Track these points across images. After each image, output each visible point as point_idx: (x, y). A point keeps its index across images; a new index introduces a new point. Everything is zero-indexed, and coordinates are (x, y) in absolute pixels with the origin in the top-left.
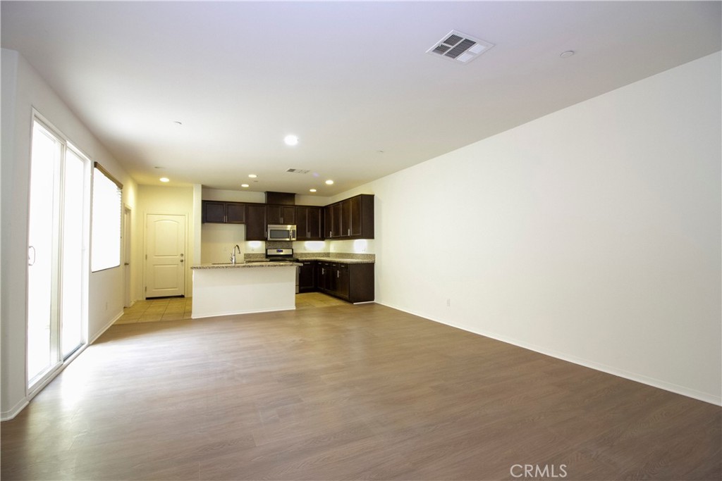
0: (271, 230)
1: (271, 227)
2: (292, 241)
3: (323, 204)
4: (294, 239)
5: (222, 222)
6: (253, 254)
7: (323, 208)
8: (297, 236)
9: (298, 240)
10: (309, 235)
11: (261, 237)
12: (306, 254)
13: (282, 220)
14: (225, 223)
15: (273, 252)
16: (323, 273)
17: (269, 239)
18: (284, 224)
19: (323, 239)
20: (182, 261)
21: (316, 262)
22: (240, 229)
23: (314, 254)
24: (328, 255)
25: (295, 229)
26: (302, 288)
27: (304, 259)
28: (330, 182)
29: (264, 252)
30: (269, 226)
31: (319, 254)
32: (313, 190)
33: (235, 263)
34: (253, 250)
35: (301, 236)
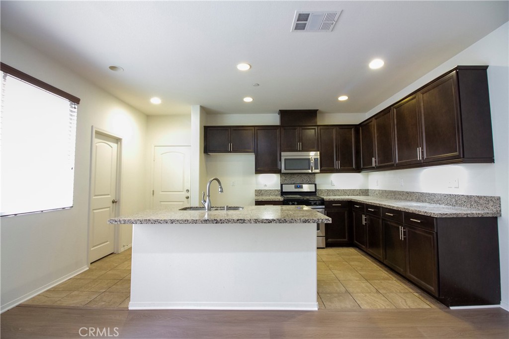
0: (285, 159)
1: (286, 155)
2: (315, 173)
3: (357, 122)
4: (318, 171)
5: (227, 152)
6: (266, 191)
7: (356, 127)
8: (321, 167)
9: (322, 171)
10: (337, 164)
11: (273, 168)
12: (334, 192)
13: (299, 145)
14: (230, 152)
15: (290, 188)
16: (364, 222)
17: (283, 170)
18: (303, 150)
19: (358, 170)
20: (188, 198)
21: (350, 204)
22: (248, 160)
23: (345, 192)
24: (366, 192)
25: (319, 157)
26: (329, 240)
27: (332, 198)
28: (377, 64)
29: (280, 188)
30: (283, 154)
31: (353, 192)
32: (343, 98)
33: (210, 208)
34: (266, 186)
35: (327, 166)
